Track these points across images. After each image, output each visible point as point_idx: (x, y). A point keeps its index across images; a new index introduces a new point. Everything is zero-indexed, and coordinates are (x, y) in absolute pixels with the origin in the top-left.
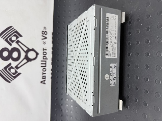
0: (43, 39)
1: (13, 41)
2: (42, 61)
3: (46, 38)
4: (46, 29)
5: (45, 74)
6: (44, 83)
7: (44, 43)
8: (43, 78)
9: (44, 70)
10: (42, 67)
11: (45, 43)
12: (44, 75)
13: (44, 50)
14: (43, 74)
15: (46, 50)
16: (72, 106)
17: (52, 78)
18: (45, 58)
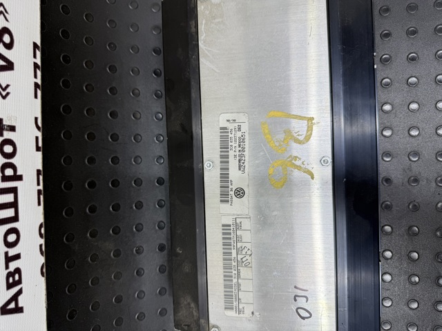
6: (16, 311)
7: (3, 91)
8: (9, 286)
9: (12, 238)
13: (2, 127)
14: (9, 259)
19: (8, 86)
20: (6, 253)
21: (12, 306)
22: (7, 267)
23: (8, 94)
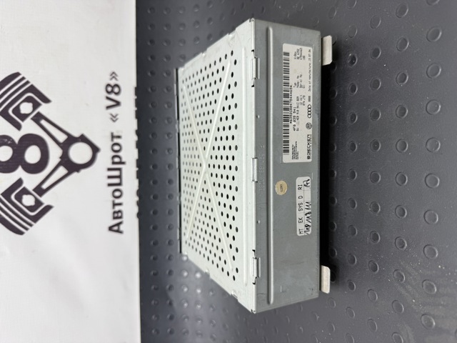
0: (108, 107)
1: (24, 117)
2: (110, 169)
3: (118, 103)
4: (116, 79)
5: (120, 204)
6: (118, 231)
7: (114, 118)
8: (115, 218)
9: (117, 194)
10: (110, 185)
12: (117, 208)
13: (113, 137)
14: (115, 205)
15: (119, 137)
16: (199, 291)
17: (139, 215)
19: (117, 115)
20: (113, 202)
21: (116, 228)
22: (114, 208)
23: (117, 119)
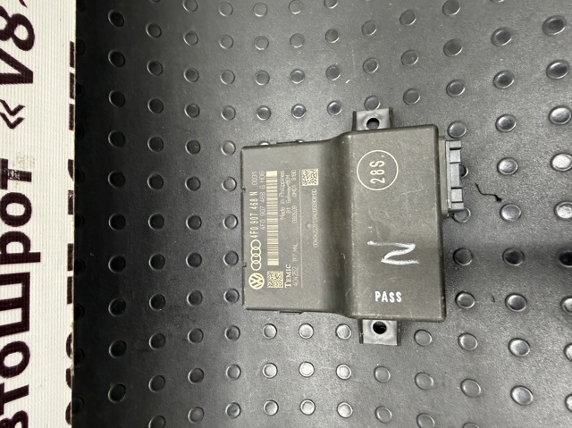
11: (13, 113)
18: (15, 248)
